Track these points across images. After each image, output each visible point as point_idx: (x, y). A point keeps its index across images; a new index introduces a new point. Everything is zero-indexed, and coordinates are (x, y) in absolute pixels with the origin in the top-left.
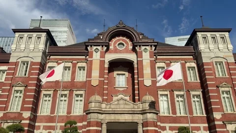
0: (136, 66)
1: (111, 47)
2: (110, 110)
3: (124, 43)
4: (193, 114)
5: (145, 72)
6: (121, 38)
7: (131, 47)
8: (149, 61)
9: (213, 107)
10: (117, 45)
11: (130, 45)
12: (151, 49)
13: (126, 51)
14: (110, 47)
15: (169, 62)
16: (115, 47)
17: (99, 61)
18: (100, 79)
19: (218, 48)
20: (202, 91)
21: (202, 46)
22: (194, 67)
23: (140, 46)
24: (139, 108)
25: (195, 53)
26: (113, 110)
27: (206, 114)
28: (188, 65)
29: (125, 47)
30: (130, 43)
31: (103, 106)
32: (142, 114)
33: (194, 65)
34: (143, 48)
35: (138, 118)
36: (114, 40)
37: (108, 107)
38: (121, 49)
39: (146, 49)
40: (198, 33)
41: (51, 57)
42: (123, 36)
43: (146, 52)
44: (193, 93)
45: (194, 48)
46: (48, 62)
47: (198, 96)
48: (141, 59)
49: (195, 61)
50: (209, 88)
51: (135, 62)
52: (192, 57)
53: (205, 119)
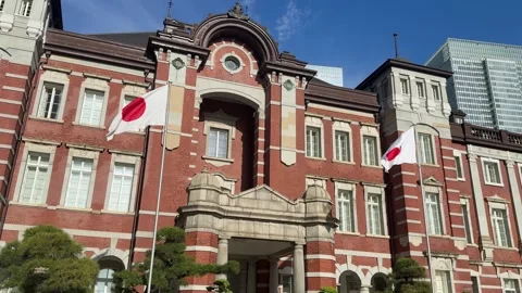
0: (262, 116)
1: (210, 63)
2: (239, 209)
3: (240, 59)
4: (365, 233)
5: (283, 132)
6: (233, 45)
7: (254, 72)
8: (294, 111)
9: (409, 221)
10: (223, 60)
11: (252, 66)
12: (300, 85)
13: (243, 78)
14: (208, 63)
15: (329, 119)
16: (218, 63)
17: (183, 91)
18: (183, 134)
19: (427, 107)
20: (386, 189)
21: (399, 98)
22: (375, 138)
23: (278, 72)
24: (299, 212)
25: (380, 109)
26: (245, 210)
27: (390, 234)
28: (364, 131)
29: (241, 68)
30: (253, 62)
31: (223, 199)
32: (305, 225)
33: (374, 132)
34: (284, 78)
35: (296, 233)
36: (217, 47)
37: (233, 203)
38: (232, 72)
39: (289, 81)
40: (393, 69)
41: (53, 57)
42: (239, 42)
43: (288, 89)
44: (369, 189)
45: (378, 96)
46: (45, 69)
47: (376, 197)
48: (278, 103)
49: (378, 125)
50: (404, 184)
51: (262, 107)
52: (371, 116)
53: (387, 243)
